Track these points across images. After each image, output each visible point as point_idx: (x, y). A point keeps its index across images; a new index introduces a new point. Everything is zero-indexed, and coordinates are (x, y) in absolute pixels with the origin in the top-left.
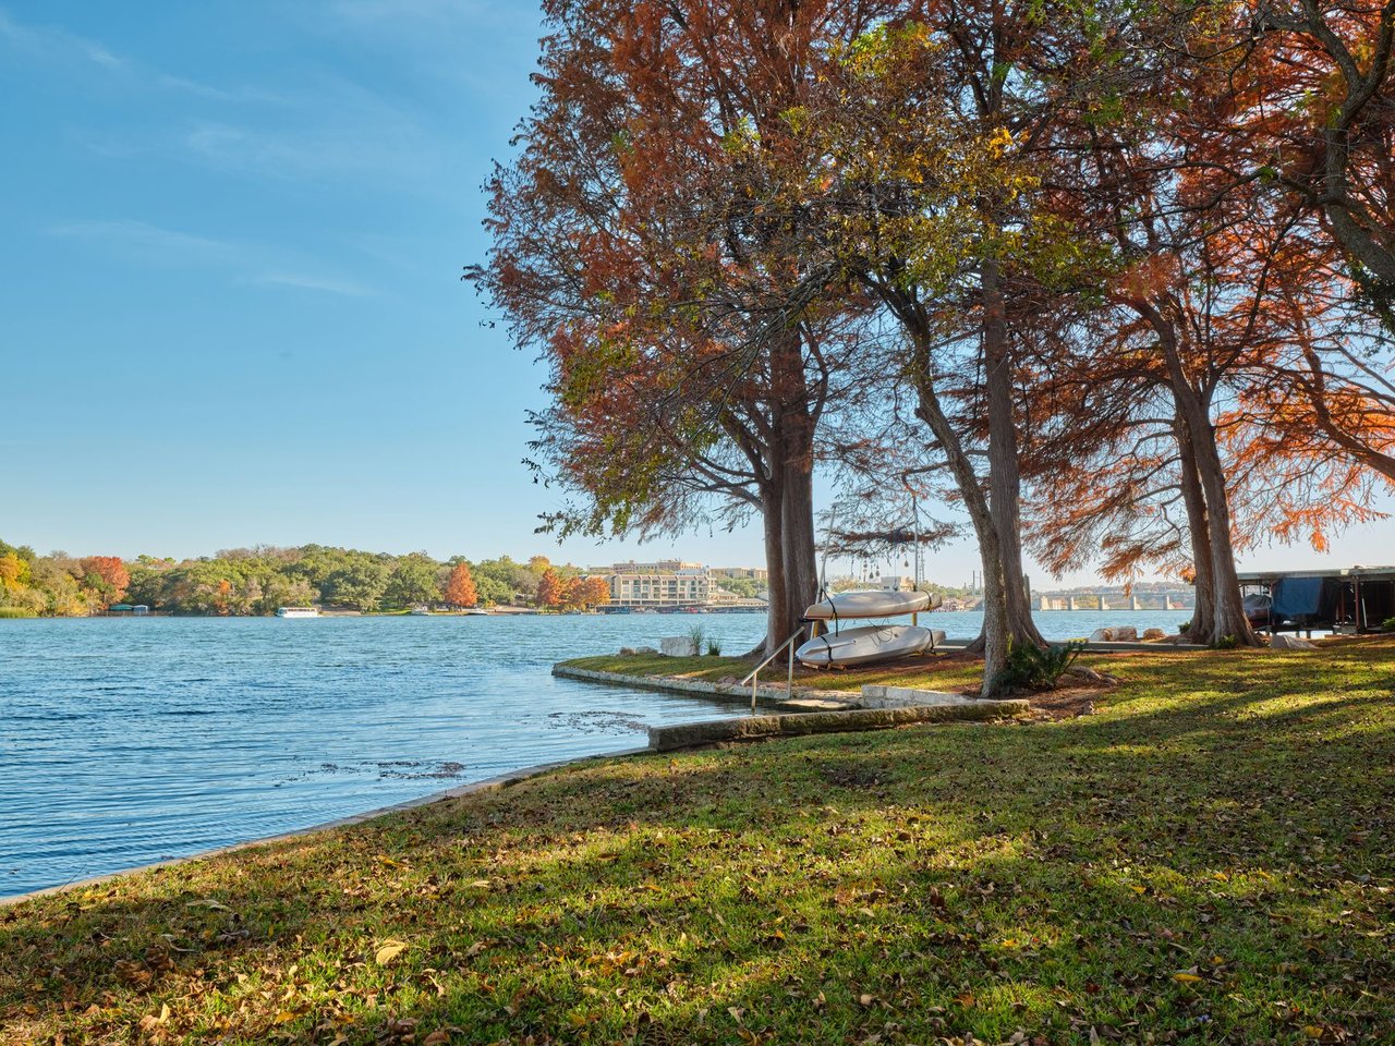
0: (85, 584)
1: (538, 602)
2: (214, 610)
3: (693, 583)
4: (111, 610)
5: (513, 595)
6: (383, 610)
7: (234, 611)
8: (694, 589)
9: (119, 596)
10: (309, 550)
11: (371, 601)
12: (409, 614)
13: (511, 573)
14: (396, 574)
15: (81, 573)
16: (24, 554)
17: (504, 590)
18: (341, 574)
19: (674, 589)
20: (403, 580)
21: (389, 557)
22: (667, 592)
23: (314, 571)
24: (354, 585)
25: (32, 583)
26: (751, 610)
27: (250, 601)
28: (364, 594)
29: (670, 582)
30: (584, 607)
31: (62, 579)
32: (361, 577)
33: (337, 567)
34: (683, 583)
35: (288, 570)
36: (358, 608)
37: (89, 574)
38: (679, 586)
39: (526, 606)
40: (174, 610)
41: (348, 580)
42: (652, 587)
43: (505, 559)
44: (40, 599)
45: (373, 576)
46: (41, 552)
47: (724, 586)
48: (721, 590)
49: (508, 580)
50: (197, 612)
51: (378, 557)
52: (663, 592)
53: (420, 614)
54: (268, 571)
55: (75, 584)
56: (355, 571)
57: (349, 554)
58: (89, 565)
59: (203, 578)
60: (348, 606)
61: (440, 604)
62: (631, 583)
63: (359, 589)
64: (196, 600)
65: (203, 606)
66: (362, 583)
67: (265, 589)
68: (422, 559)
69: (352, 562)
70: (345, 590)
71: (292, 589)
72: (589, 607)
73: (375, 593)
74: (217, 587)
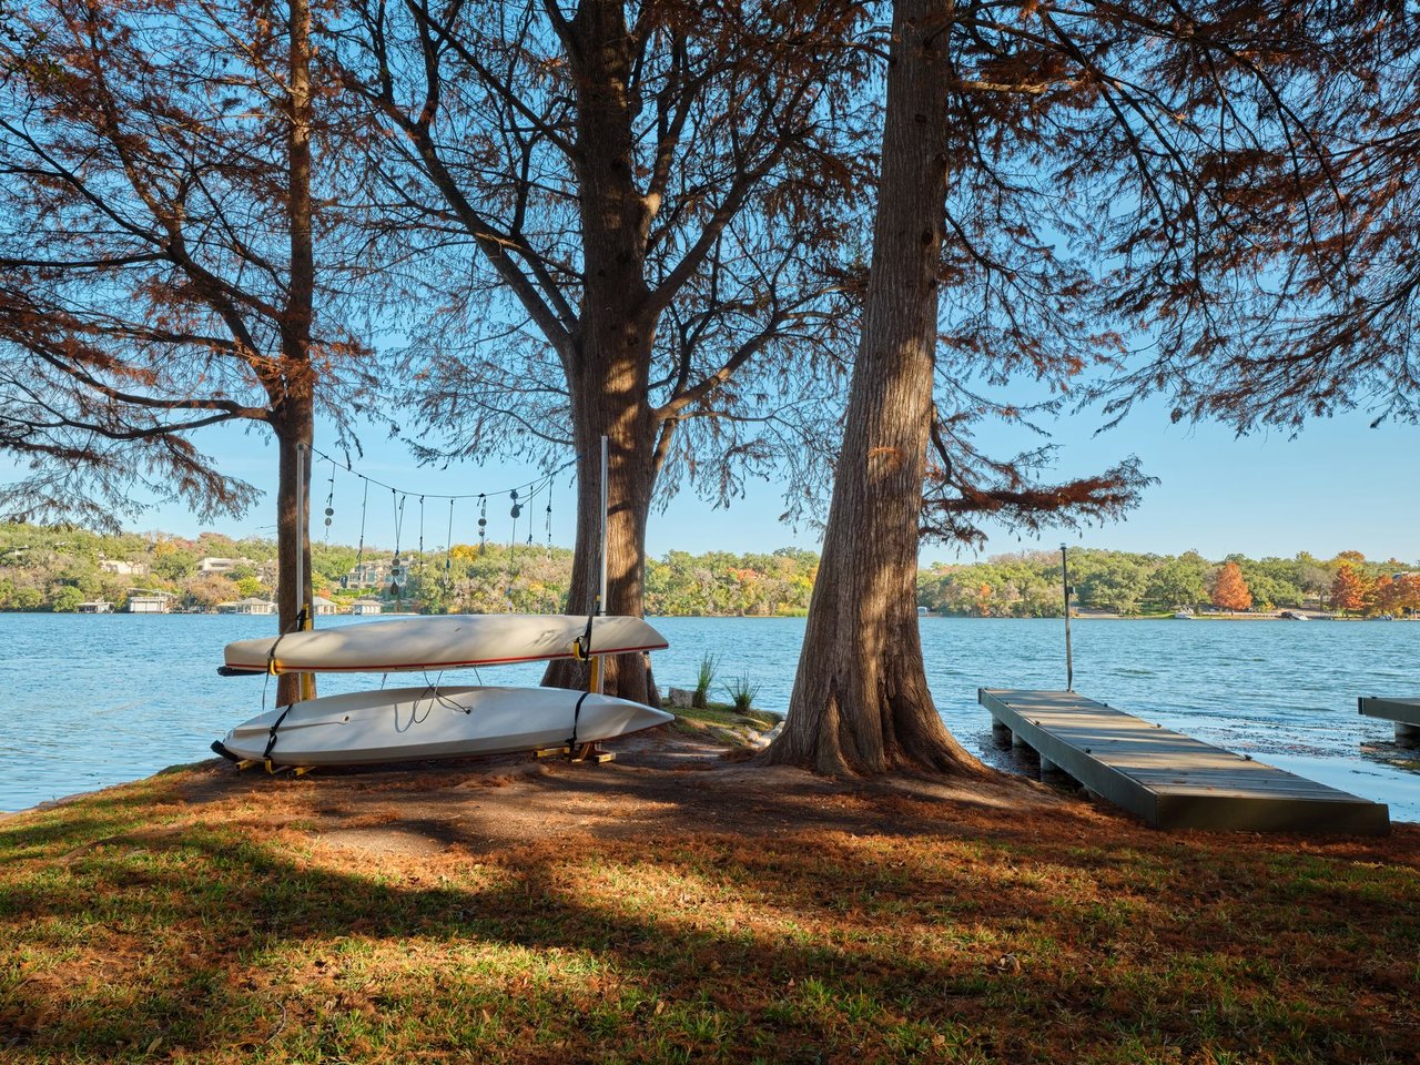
1: (1333, 605)
2: (977, 612)
5: (1300, 597)
6: (1144, 612)
7: (996, 612)
11: (1130, 604)
12: (1173, 617)
13: (1298, 571)
14: (1158, 575)
17: (1289, 591)
18: (1099, 576)
20: (1165, 580)
21: (1156, 557)
23: (1074, 573)
24: (1111, 586)
27: (1010, 603)
28: (1121, 597)
30: (1400, 611)
32: (1118, 579)
33: (1096, 568)
35: (1048, 574)
36: (1116, 611)
39: (1321, 610)
40: (945, 611)
41: (1104, 583)
43: (1303, 557)
45: (1131, 577)
49: (1295, 580)
50: (963, 613)
51: (1144, 557)
53: (1184, 618)
54: (1030, 574)
56: (1113, 573)
57: (1112, 556)
59: (966, 582)
60: (1111, 609)
61: (1207, 607)
63: (1116, 591)
64: (961, 602)
65: (967, 607)
66: (1119, 585)
67: (1022, 592)
68: (1191, 558)
69: (1113, 563)
70: (1102, 592)
71: (1048, 591)
72: (1407, 611)
73: (1134, 595)
74: (979, 590)
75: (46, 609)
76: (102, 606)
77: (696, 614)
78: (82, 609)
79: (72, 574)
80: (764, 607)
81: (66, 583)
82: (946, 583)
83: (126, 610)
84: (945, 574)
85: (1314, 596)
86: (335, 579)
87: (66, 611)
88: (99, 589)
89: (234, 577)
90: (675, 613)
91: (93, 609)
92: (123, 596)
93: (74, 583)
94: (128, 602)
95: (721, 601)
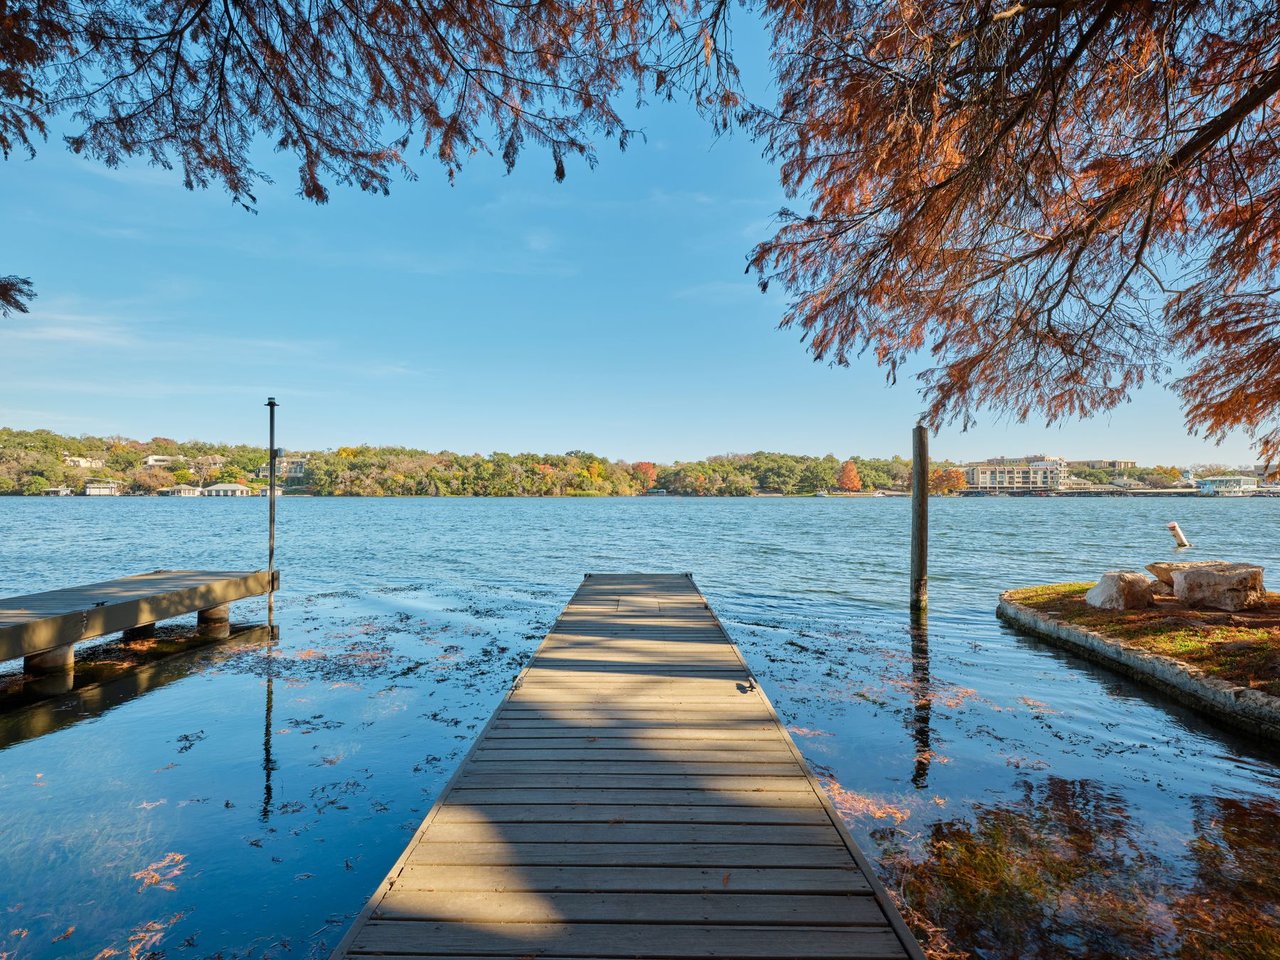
0: (634, 478)
2: (695, 493)
3: (1045, 473)
4: (647, 492)
5: (890, 483)
6: (798, 492)
7: (707, 493)
8: (1046, 478)
9: (652, 484)
10: (758, 456)
11: (790, 488)
12: (815, 496)
13: (890, 467)
14: (808, 469)
15: (632, 472)
16: (603, 461)
17: (885, 479)
18: (771, 470)
19: (1028, 478)
20: (812, 473)
21: (808, 458)
22: (1020, 480)
23: (758, 468)
24: (778, 476)
25: (606, 479)
26: (1098, 494)
27: (716, 487)
28: (785, 483)
29: (1023, 472)
30: (946, 491)
31: (619, 473)
32: (783, 471)
33: (772, 465)
34: (1035, 473)
35: (742, 469)
36: (782, 492)
37: (636, 472)
38: (1032, 475)
39: (902, 491)
40: (674, 493)
41: (775, 474)
42: (1007, 477)
43: (896, 458)
44: (608, 486)
45: (791, 471)
46: (612, 460)
47: (1078, 475)
48: (1073, 478)
49: (888, 472)
50: (686, 494)
51: (802, 458)
52: (1017, 480)
53: (821, 496)
54: (731, 468)
55: (629, 477)
56: (780, 467)
57: (782, 457)
58: (637, 467)
59: (689, 474)
60: (777, 490)
61: (836, 489)
62: (989, 473)
63: (782, 479)
64: (686, 487)
65: (689, 490)
66: (783, 475)
67: (724, 480)
68: (830, 459)
69: (781, 462)
70: (773, 478)
71: (740, 479)
72: (951, 491)
73: (792, 482)
74: (697, 479)
75: (18, 493)
76: (64, 490)
77: (511, 495)
78: (47, 493)
79: (39, 467)
80: (557, 490)
81: (34, 473)
82: (677, 474)
83: (83, 494)
84: (679, 468)
85: (899, 482)
86: (250, 471)
87: (34, 494)
88: (62, 478)
89: (171, 469)
90: (496, 495)
91: (56, 493)
92: (81, 483)
93: (41, 474)
94: (85, 488)
95: (528, 487)
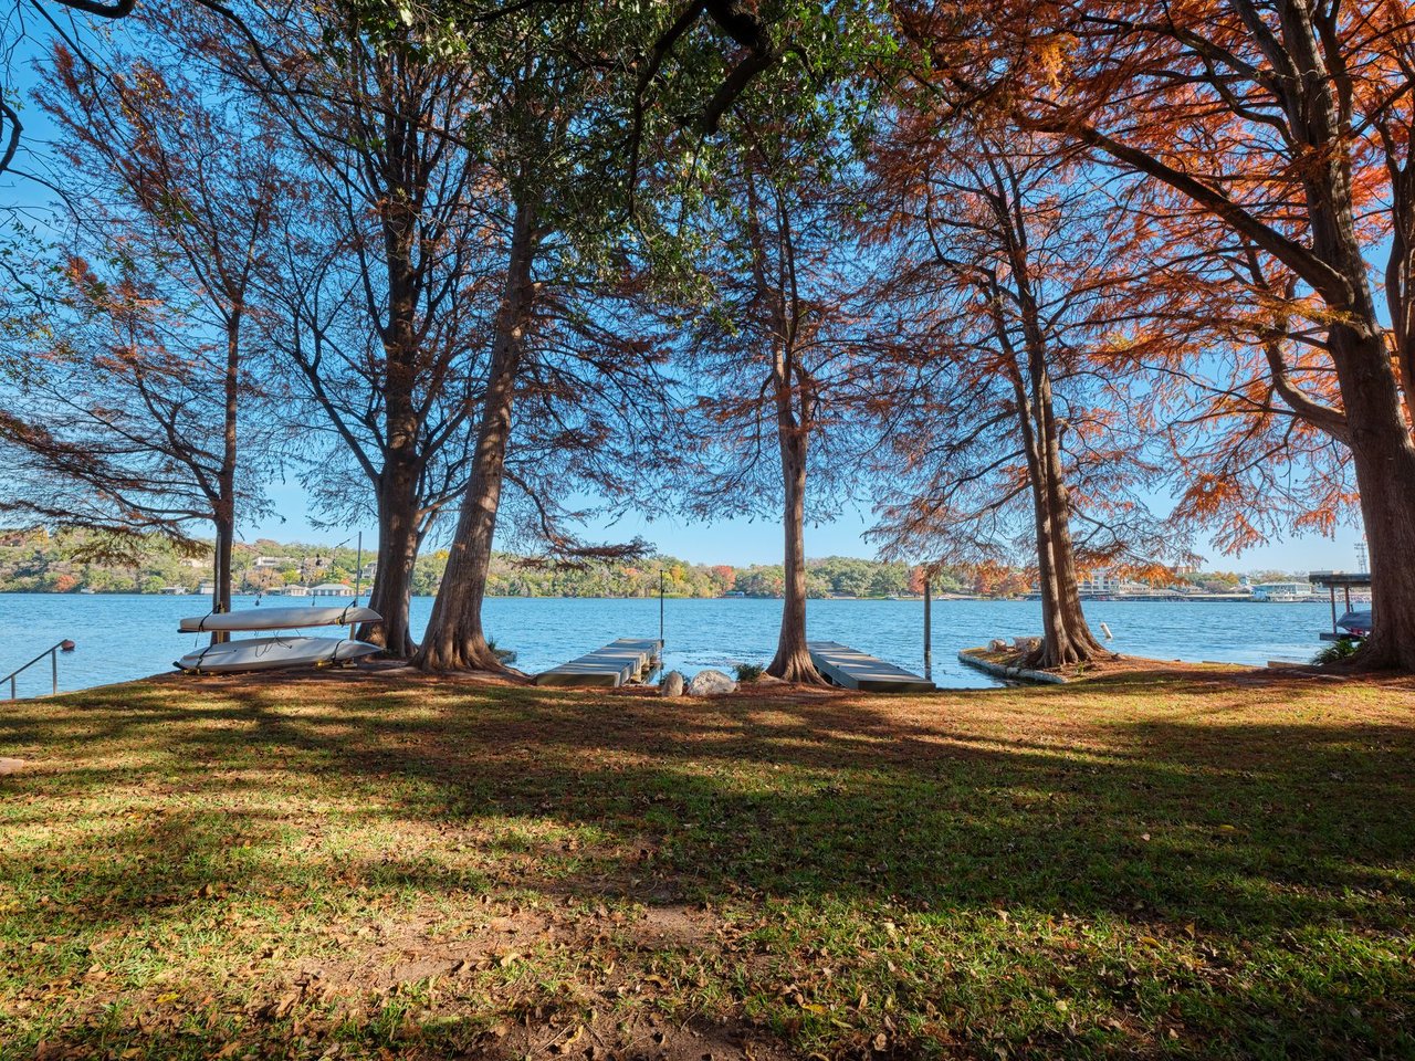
0: (713, 580)
1: (975, 591)
2: (772, 595)
3: (1106, 578)
4: (726, 595)
5: (958, 587)
6: (870, 596)
8: (1107, 583)
9: (731, 587)
10: (831, 560)
11: (862, 591)
12: (887, 599)
14: (879, 573)
15: (712, 575)
16: (685, 565)
17: (952, 583)
18: (844, 574)
19: (1090, 583)
20: (883, 577)
23: (832, 572)
24: (851, 580)
25: (687, 581)
28: (857, 586)
30: (1011, 595)
31: (701, 577)
32: (856, 575)
33: (845, 569)
36: (854, 595)
37: (715, 575)
39: (968, 594)
40: (753, 595)
41: (848, 578)
44: (690, 589)
45: (864, 575)
46: (693, 564)
49: (956, 577)
50: (764, 596)
53: (892, 599)
55: (709, 580)
56: (853, 571)
57: (855, 562)
58: (716, 570)
59: (767, 577)
60: (851, 593)
61: (907, 593)
63: (854, 583)
64: (763, 589)
65: (767, 592)
66: (856, 579)
69: (854, 566)
70: (846, 583)
71: (815, 582)
72: (1016, 595)
73: (865, 586)
74: (774, 582)
75: (138, 592)
76: (179, 590)
77: (598, 596)
78: (164, 592)
79: (157, 568)
80: (642, 592)
81: (152, 573)
82: (755, 577)
83: (198, 593)
84: (756, 571)
85: (967, 586)
86: (353, 572)
87: (151, 593)
88: (177, 577)
89: (280, 570)
90: (584, 596)
91: (173, 591)
92: (195, 583)
93: (159, 574)
94: (199, 586)
95: (614, 588)
